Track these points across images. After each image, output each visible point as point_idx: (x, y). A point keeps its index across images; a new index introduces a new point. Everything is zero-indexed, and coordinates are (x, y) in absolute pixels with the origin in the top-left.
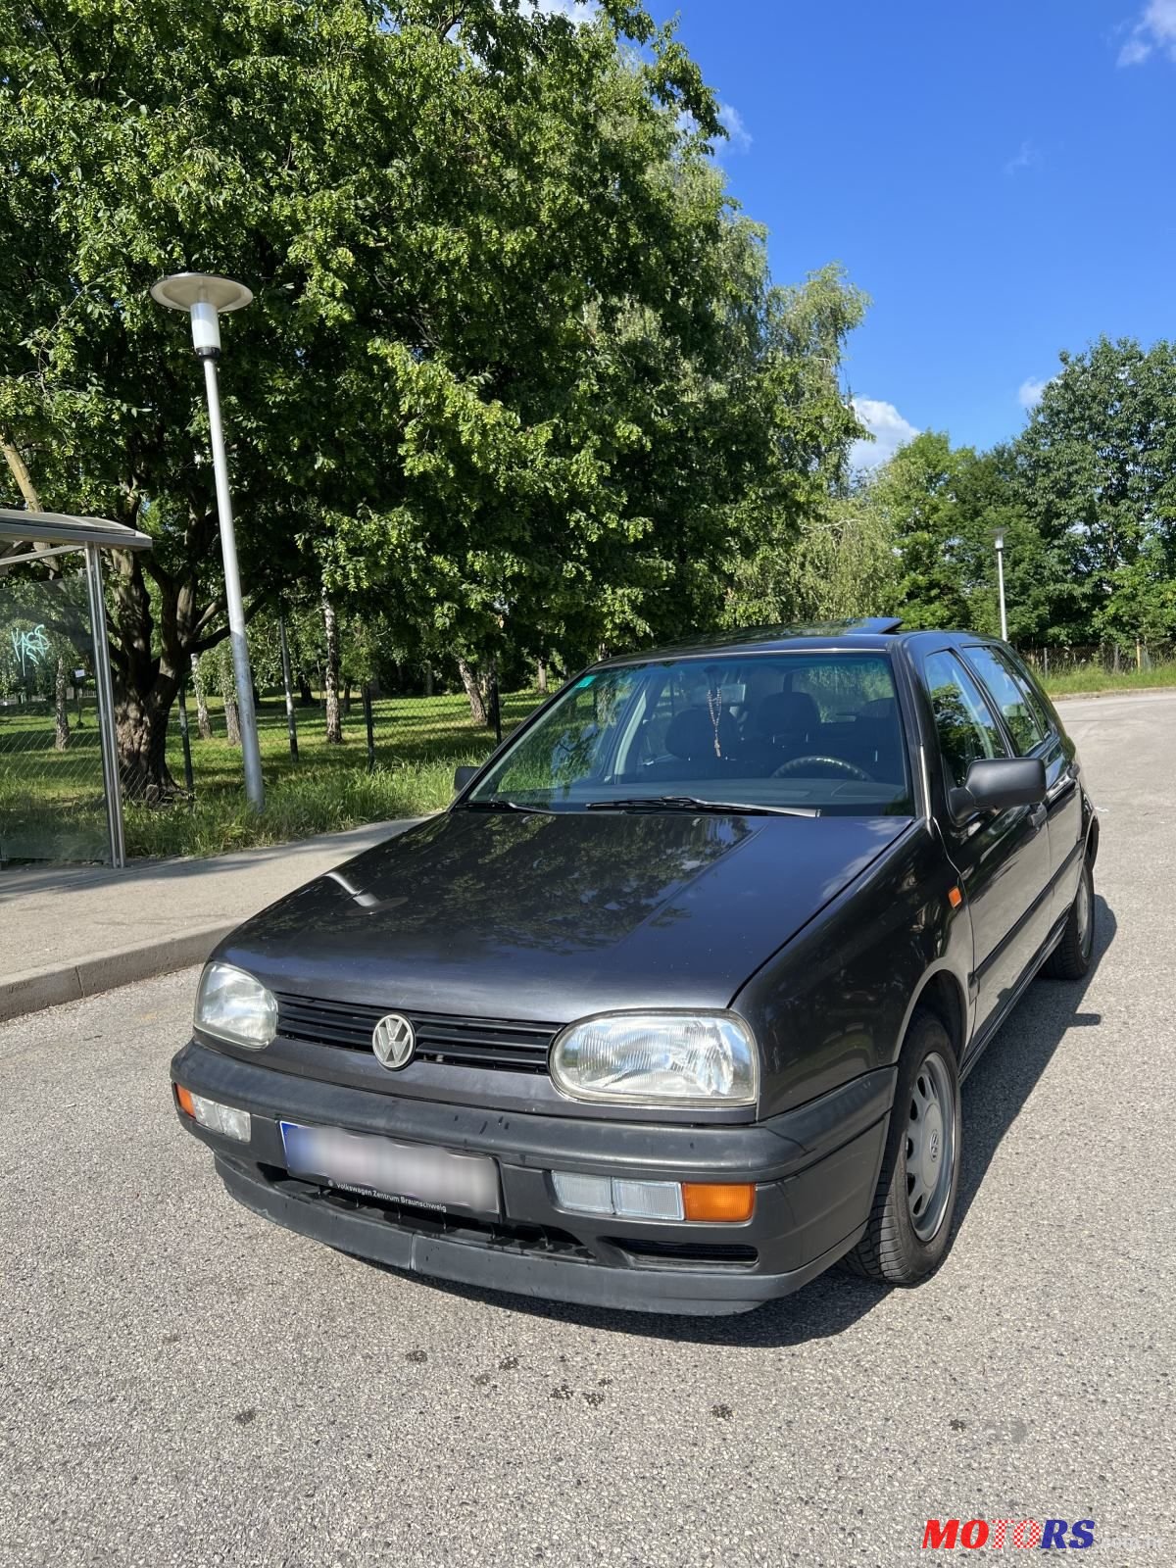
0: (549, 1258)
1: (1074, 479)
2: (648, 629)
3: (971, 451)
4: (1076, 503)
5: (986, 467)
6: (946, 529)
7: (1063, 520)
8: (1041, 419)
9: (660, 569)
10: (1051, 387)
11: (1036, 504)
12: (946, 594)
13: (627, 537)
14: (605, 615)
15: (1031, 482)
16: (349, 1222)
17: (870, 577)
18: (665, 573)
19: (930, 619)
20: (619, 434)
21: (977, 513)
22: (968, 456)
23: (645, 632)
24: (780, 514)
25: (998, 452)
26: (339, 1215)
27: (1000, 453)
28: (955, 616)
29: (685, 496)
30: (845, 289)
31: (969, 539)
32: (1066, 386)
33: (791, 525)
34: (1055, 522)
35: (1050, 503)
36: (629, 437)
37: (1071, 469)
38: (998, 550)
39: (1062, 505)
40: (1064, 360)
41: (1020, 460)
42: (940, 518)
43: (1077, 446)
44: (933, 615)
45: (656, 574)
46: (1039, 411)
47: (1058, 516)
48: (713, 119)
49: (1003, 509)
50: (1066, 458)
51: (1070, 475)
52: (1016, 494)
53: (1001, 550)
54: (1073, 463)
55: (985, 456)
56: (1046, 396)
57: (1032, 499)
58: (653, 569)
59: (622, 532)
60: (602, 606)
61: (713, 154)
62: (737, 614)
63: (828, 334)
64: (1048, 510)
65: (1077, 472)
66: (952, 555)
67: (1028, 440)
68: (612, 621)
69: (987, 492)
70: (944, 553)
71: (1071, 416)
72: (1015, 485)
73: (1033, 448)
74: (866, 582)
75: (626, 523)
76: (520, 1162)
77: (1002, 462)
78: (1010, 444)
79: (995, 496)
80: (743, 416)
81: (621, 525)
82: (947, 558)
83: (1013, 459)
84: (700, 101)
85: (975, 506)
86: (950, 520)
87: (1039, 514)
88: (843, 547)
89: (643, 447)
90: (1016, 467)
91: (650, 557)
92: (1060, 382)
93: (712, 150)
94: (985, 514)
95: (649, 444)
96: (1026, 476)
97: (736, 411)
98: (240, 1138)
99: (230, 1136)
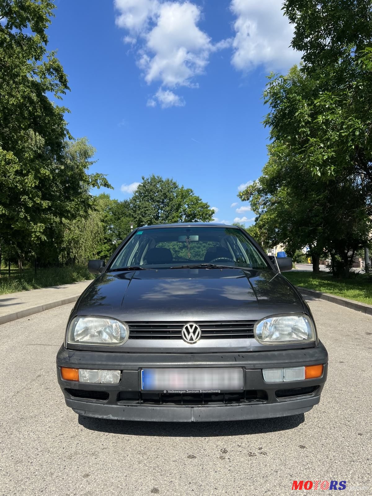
0: (249, 405)
1: (146, 212)
2: (46, 239)
3: (117, 200)
4: (147, 219)
5: (122, 206)
6: (110, 222)
7: (144, 223)
8: (137, 194)
9: (51, 219)
10: (140, 186)
11: (136, 218)
12: (109, 242)
13: (42, 207)
14: (32, 232)
15: (135, 211)
16: (160, 410)
17: (96, 233)
18: (52, 220)
19: (104, 249)
20: (41, 172)
21: (119, 219)
22: (115, 202)
23: (45, 239)
24: (82, 207)
25: (125, 202)
26: (154, 408)
27: (126, 202)
28: (111, 249)
29: (53, 198)
30: (88, 145)
31: (117, 226)
32: (144, 186)
33: (86, 212)
34: (141, 223)
35: (140, 218)
36: (45, 174)
37: (146, 209)
38: (131, 229)
39: (143, 219)
40: (143, 179)
41: (131, 205)
42: (108, 219)
43: (147, 203)
44: (105, 248)
45: (49, 221)
46: (136, 192)
47: (142, 222)
48: (66, 84)
49: (127, 218)
50: (144, 206)
51: (145, 211)
52: (130, 214)
53: (132, 229)
54: (146, 207)
55: (121, 202)
56: (138, 188)
57: (135, 216)
58: (48, 219)
59: (41, 205)
60: (32, 229)
61: (65, 94)
62: (70, 238)
63: (83, 158)
64: (139, 220)
65: (147, 210)
66: (111, 231)
67: (134, 200)
68: (35, 234)
69: (122, 213)
70: (109, 229)
71: (145, 194)
72: (130, 212)
73: (135, 202)
74: (95, 234)
75: (42, 202)
76: (254, 368)
77: (126, 205)
78: (129, 200)
79: (124, 214)
80: (72, 175)
81: (41, 202)
82: (109, 231)
83: (129, 204)
84: (63, 77)
85: (118, 217)
86: (111, 220)
87: (136, 221)
88: (88, 223)
89: (50, 178)
90: (130, 207)
91: (46, 215)
92: (142, 185)
93: (65, 93)
94: (121, 219)
95: (51, 177)
96: (133, 210)
97: (69, 174)
98: (112, 383)
99: (105, 384)
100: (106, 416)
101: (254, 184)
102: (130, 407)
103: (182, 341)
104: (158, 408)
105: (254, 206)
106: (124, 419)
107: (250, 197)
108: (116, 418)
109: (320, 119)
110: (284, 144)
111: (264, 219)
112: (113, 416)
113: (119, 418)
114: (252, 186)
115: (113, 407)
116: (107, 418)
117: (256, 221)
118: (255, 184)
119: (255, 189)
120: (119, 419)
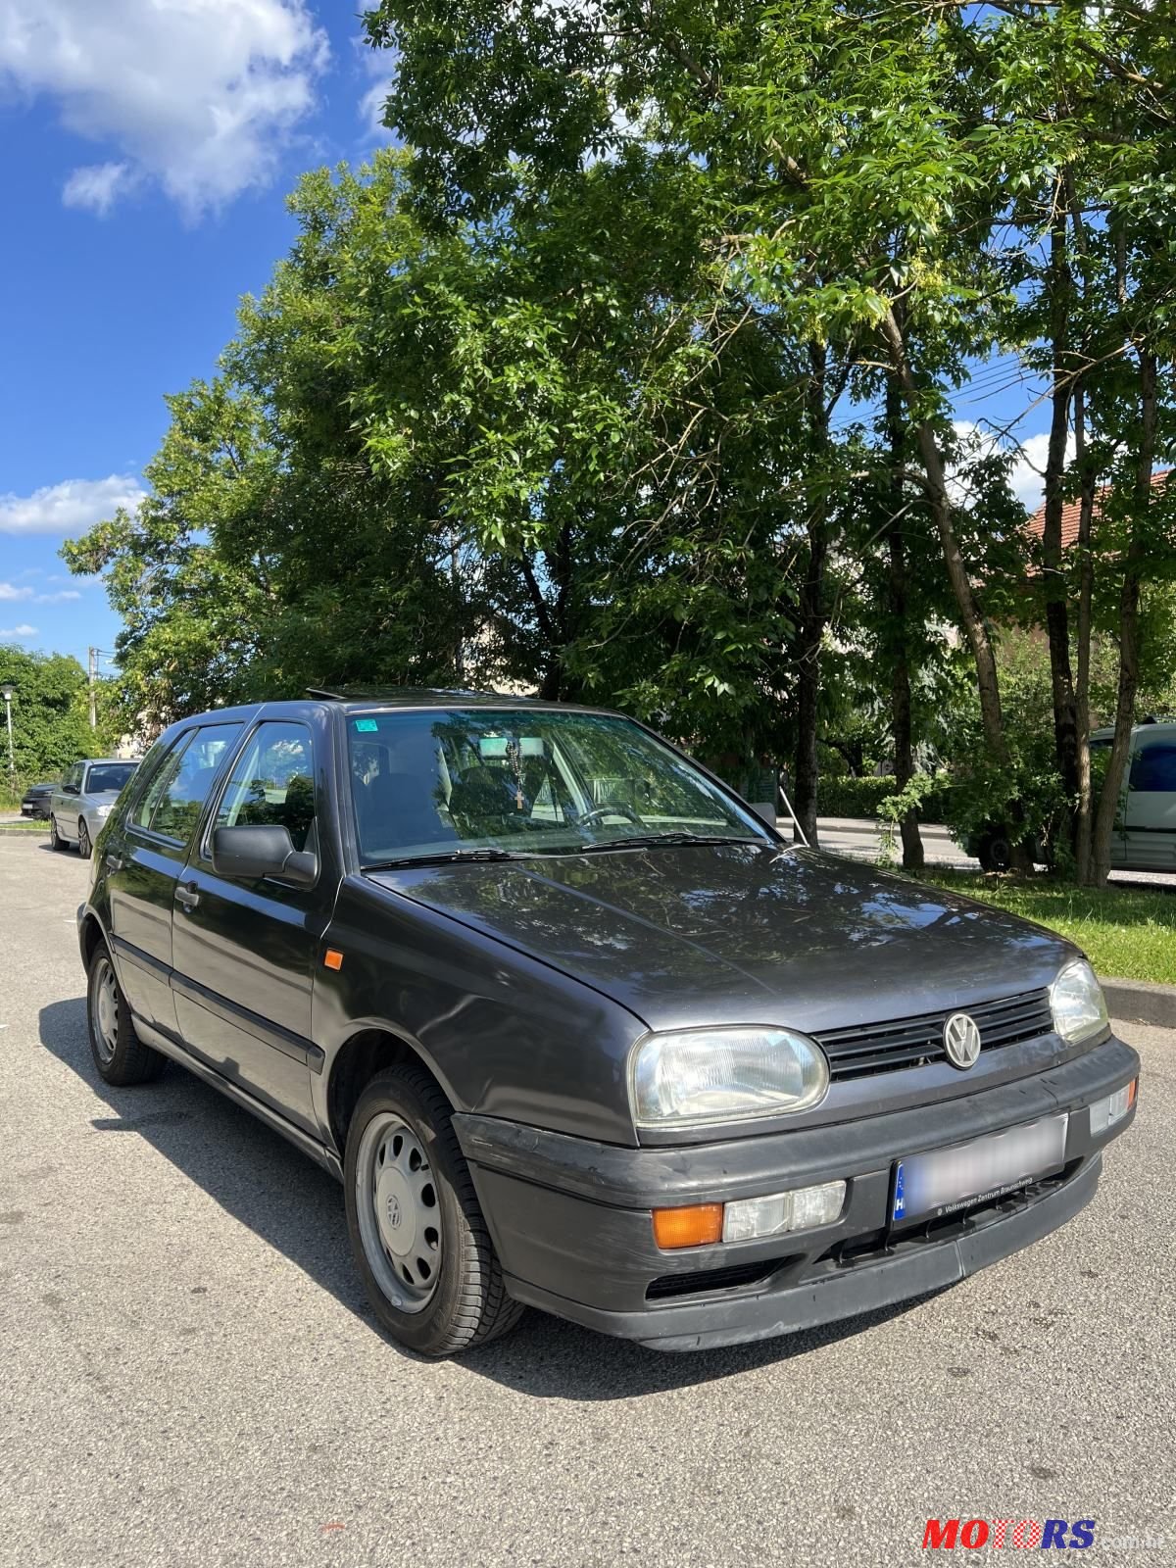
76: (1082, 1105)
98: (823, 1221)
99: (804, 1229)
100: (767, 1330)
101: (119, 520)
102: (827, 1283)
103: (943, 1065)
104: (891, 1265)
105: (123, 594)
106: (816, 1322)
107: (106, 562)
108: (795, 1327)
109: (513, 378)
110: (397, 430)
111: (166, 643)
112: (786, 1324)
113: (804, 1325)
114: (112, 527)
115: (784, 1298)
116: (772, 1335)
117: (119, 646)
118: (122, 521)
119: (125, 538)
120: (803, 1327)
